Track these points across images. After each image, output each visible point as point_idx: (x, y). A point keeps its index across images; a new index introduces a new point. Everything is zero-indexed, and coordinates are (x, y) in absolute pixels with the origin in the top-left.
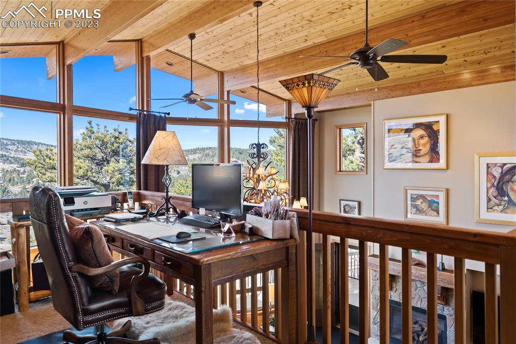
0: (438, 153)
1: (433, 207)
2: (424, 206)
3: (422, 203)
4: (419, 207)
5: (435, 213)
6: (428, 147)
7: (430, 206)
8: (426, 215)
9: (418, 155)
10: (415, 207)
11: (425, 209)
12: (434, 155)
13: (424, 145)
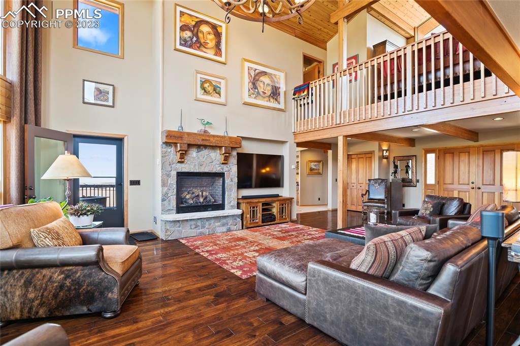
0: (220, 50)
1: (217, 91)
2: (210, 89)
3: (208, 86)
4: (206, 89)
5: (218, 96)
6: (214, 42)
7: (215, 90)
8: (212, 96)
9: (206, 46)
10: (203, 89)
11: (211, 92)
12: (218, 51)
13: (211, 40)
